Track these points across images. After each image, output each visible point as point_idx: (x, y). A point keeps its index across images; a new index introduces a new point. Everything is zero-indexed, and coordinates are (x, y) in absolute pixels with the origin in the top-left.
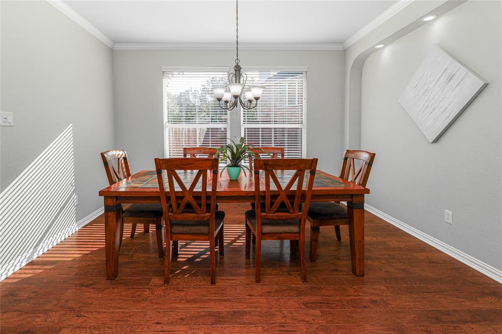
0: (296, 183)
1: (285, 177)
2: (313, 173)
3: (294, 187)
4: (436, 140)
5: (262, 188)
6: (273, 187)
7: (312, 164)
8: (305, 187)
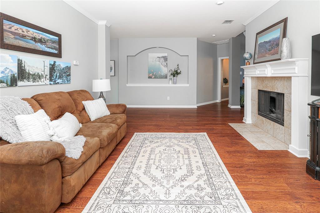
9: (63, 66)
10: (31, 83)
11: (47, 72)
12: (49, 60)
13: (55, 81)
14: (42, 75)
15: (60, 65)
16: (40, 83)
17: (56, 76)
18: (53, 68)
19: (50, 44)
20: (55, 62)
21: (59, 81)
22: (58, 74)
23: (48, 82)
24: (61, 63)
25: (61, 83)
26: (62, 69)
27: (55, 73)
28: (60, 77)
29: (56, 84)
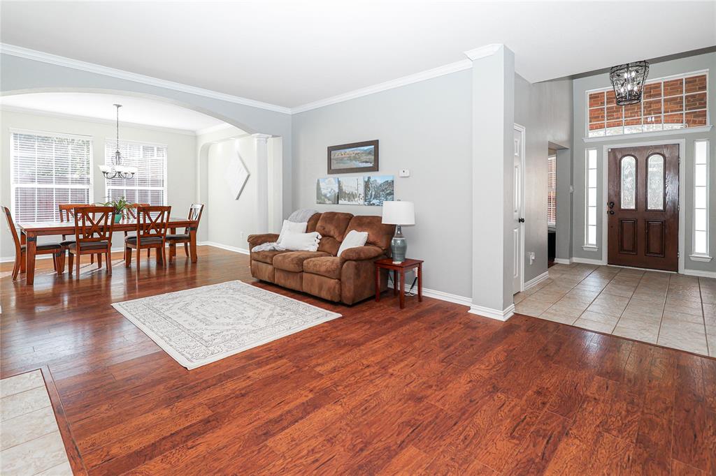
0: (160, 218)
1: (154, 215)
2: (169, 213)
3: (159, 221)
4: (238, 199)
5: (142, 222)
6: (148, 221)
7: (168, 209)
8: (165, 221)
9: (380, 181)
10: (346, 202)
11: (361, 190)
12: (362, 177)
13: (370, 202)
14: (356, 194)
15: (376, 181)
16: (354, 203)
17: (371, 196)
18: (367, 184)
19: (364, 158)
20: (369, 178)
21: (374, 201)
22: (373, 193)
23: (362, 202)
24: (378, 178)
25: (377, 205)
26: (378, 185)
27: (369, 191)
28: (376, 197)
29: (371, 205)
